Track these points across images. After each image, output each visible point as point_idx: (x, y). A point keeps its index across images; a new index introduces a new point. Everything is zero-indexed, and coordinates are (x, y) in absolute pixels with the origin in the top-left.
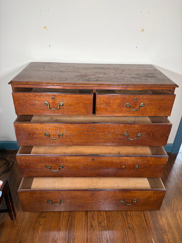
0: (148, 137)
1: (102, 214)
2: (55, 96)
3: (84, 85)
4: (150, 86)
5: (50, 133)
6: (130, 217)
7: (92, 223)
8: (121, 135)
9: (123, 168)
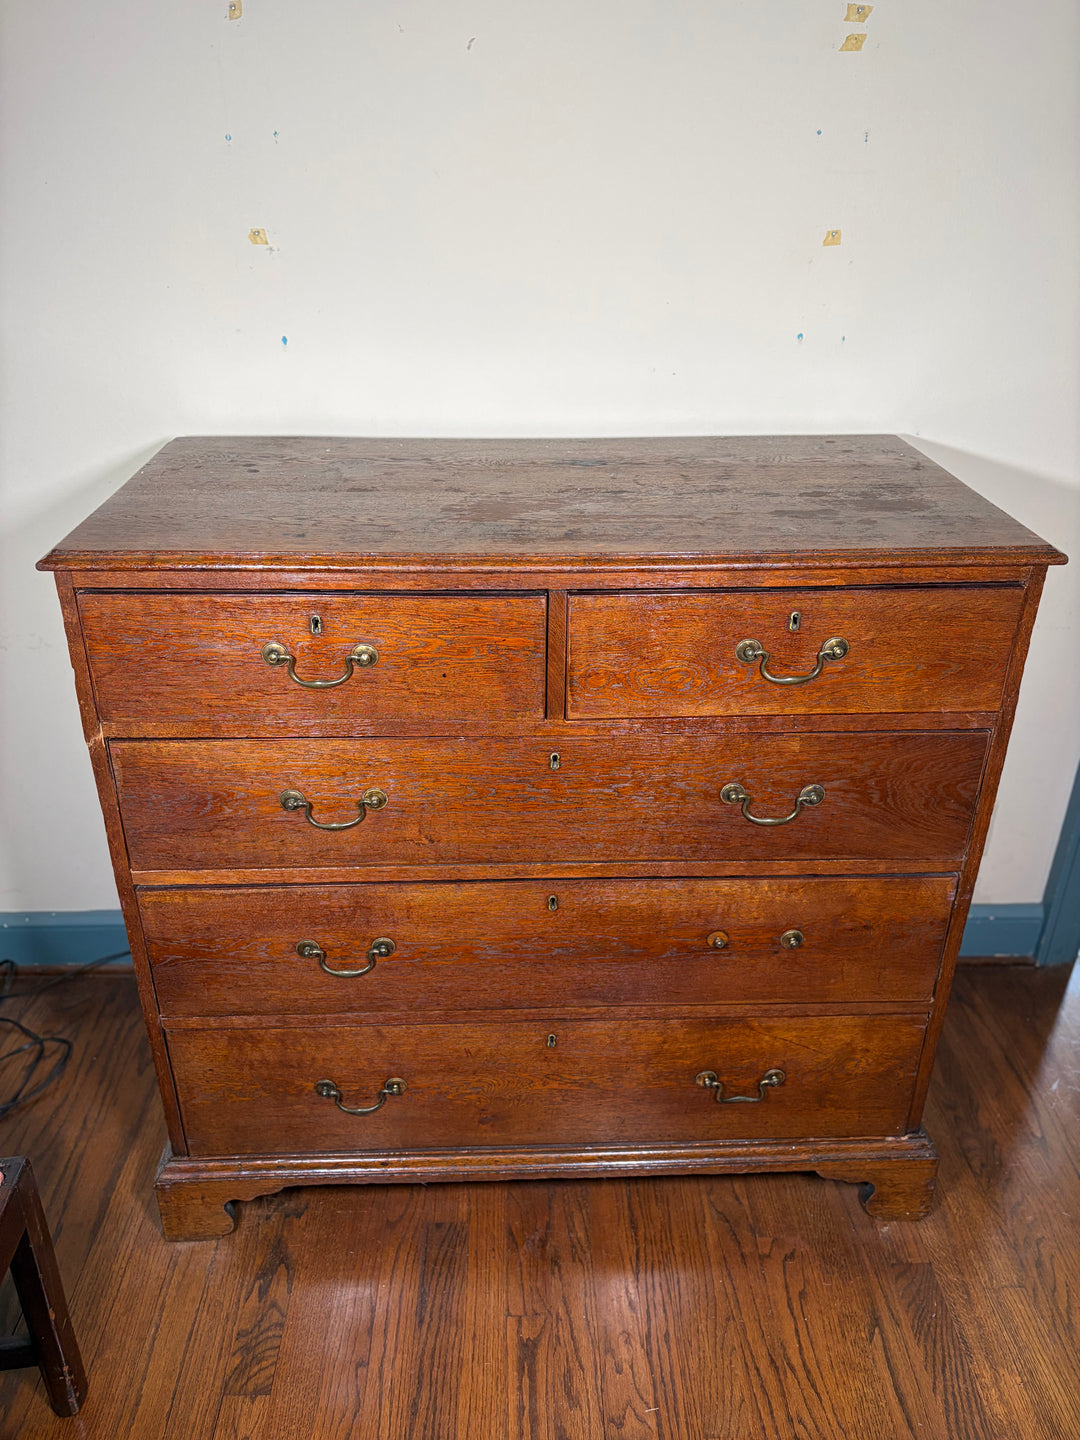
0: (860, 805)
1: (626, 1366)
2: (326, 607)
3: (496, 563)
4: (896, 563)
5: (314, 796)
6: (802, 1374)
7: (567, 1425)
8: (707, 796)
9: (715, 947)
